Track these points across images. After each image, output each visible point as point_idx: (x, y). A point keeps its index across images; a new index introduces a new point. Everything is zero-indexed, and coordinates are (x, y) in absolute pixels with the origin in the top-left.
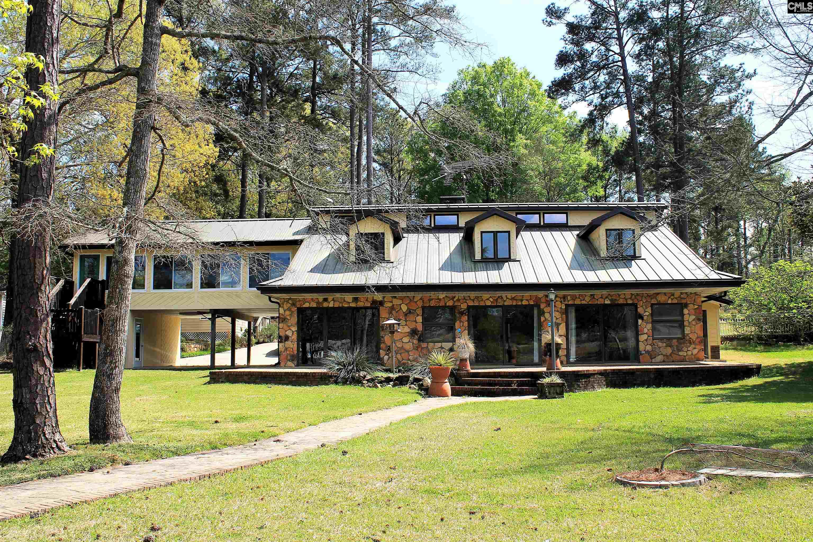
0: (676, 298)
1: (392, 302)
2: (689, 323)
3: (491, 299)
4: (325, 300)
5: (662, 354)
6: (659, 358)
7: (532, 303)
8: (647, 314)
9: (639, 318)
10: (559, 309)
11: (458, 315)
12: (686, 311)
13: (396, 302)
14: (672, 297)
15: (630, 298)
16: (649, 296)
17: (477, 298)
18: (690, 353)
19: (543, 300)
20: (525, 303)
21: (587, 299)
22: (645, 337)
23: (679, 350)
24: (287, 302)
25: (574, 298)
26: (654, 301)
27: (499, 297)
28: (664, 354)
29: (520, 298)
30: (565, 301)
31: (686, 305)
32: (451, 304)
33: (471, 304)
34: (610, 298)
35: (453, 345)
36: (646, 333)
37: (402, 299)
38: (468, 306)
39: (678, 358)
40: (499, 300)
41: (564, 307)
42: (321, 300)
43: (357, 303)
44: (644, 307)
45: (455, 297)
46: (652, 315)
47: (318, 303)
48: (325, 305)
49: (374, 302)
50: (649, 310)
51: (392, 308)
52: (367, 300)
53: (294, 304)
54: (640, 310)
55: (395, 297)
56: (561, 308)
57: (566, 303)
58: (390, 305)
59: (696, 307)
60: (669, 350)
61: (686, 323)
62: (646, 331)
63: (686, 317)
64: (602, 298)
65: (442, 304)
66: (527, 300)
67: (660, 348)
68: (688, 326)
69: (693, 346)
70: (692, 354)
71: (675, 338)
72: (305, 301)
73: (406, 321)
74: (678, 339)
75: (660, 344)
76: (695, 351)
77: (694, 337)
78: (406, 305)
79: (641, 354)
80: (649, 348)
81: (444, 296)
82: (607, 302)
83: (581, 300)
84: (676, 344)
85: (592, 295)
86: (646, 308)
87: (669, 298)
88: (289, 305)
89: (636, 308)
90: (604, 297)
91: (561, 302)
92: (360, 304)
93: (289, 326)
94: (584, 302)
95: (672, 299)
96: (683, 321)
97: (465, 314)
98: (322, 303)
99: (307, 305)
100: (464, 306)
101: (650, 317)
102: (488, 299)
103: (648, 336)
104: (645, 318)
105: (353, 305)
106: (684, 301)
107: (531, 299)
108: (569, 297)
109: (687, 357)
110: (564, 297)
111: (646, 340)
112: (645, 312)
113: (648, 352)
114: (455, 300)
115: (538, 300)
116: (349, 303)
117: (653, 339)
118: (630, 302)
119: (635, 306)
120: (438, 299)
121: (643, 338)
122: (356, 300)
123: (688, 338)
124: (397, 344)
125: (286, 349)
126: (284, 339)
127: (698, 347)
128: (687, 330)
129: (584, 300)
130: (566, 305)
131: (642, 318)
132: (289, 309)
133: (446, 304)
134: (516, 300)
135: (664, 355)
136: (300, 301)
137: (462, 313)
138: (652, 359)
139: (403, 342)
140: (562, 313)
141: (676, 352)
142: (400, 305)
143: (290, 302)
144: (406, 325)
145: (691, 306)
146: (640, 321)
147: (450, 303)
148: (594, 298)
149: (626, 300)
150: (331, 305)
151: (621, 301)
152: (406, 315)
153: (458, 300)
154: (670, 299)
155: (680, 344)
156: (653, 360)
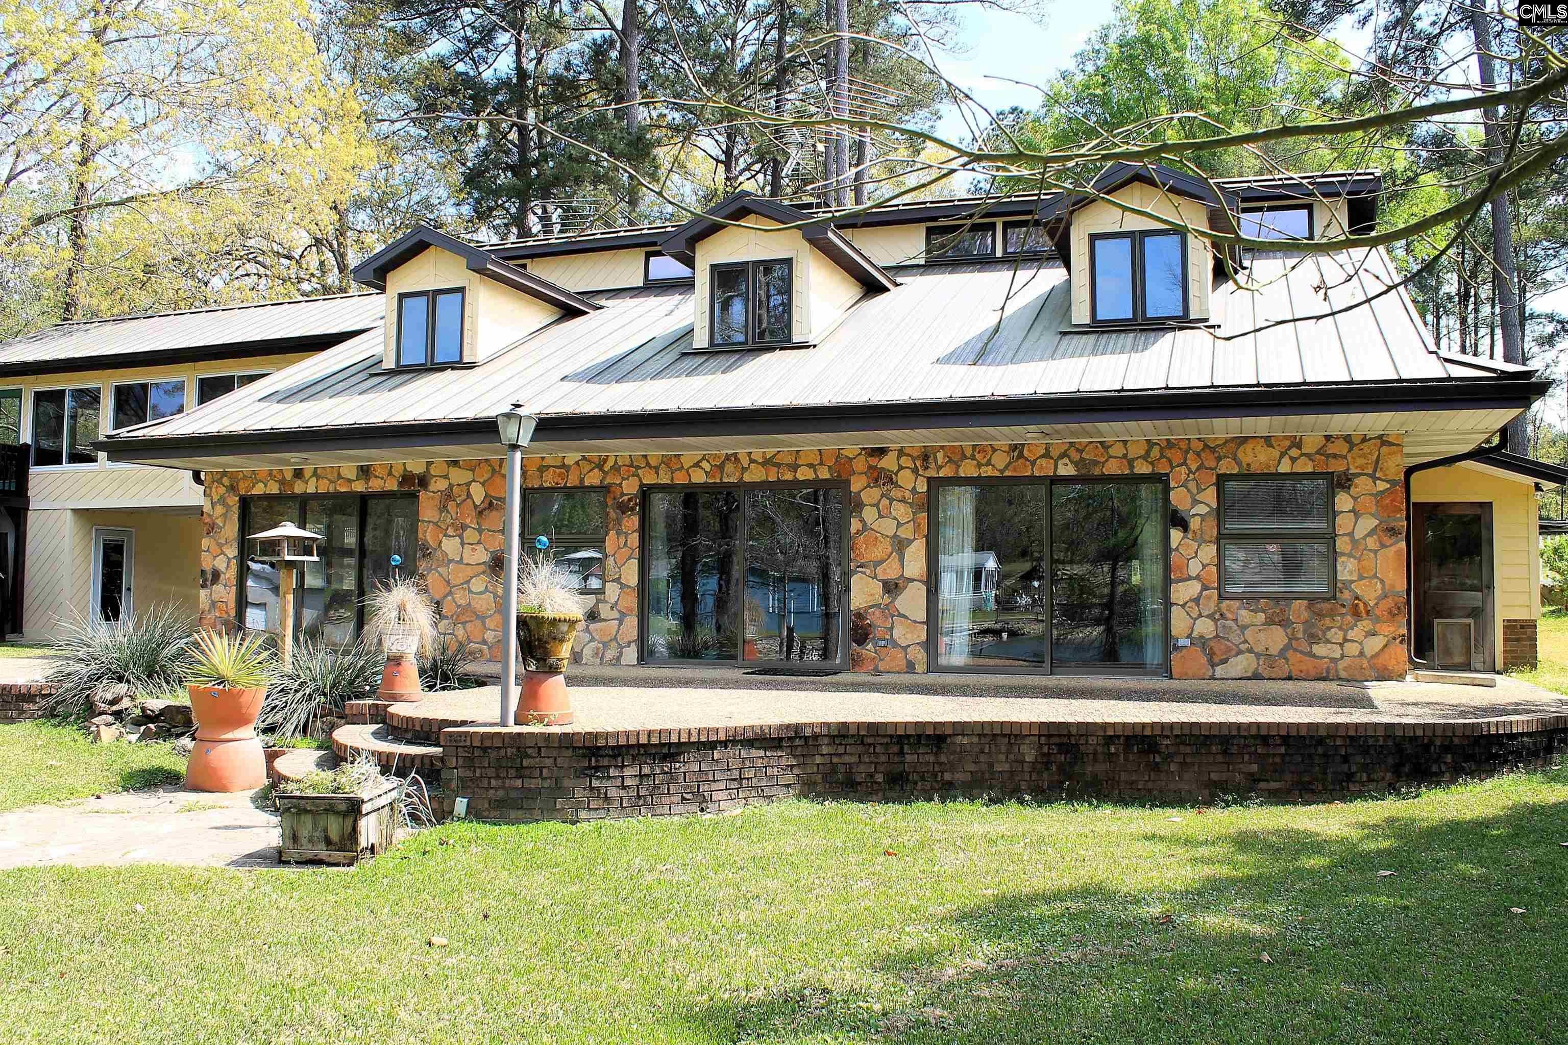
0: (1306, 455)
1: (446, 477)
2: (1354, 542)
3: (705, 465)
4: (298, 474)
5: (1250, 651)
6: (1240, 664)
7: (824, 474)
8: (1202, 509)
9: (1175, 525)
10: (908, 494)
11: (613, 515)
12: (1343, 501)
13: (458, 476)
14: (1294, 452)
15: (1146, 457)
16: (1213, 450)
17: (667, 461)
18: (1352, 649)
19: (860, 465)
20: (804, 474)
21: (1000, 460)
22: (1194, 588)
23: (1313, 638)
24: (219, 481)
25: (957, 456)
26: (1227, 467)
27: (727, 458)
28: (1259, 649)
29: (789, 459)
30: (927, 468)
31: (1343, 482)
32: (596, 482)
33: (649, 479)
34: (1076, 456)
35: (598, 601)
36: (1198, 577)
37: (472, 467)
38: (642, 485)
39: (1308, 665)
40: (729, 467)
41: (922, 487)
42: (289, 476)
43: (367, 480)
44: (1192, 485)
45: (605, 461)
46: (1221, 512)
47: (282, 482)
48: (299, 488)
49: (407, 478)
50: (1210, 496)
51: (449, 495)
52: (390, 474)
53: (233, 488)
54: (1178, 498)
55: (455, 463)
56: (914, 491)
57: (932, 473)
58: (442, 485)
59: (1382, 486)
60: (1276, 639)
61: (1342, 544)
62: (1195, 568)
63: (1343, 523)
64: (1047, 455)
65: (572, 481)
66: (811, 466)
67: (1244, 628)
68: (1350, 555)
69: (1365, 624)
70: (1362, 653)
71: (1299, 597)
72: (254, 478)
73: (480, 531)
74: (1312, 599)
75: (1245, 615)
76: (1374, 645)
77: (1369, 593)
78: (483, 484)
79: (1176, 648)
80: (1205, 627)
81: (577, 456)
82: (1066, 469)
83: (979, 465)
84: (1305, 615)
85: (1014, 447)
86: (1200, 490)
87: (1282, 455)
88: (222, 490)
89: (1167, 489)
90: (1055, 453)
91: (915, 471)
92: (376, 485)
93: (220, 546)
94: (987, 471)
95: (1293, 460)
96: (1333, 537)
97: (632, 509)
98: (291, 485)
99: (259, 490)
100: (630, 487)
101: (1212, 523)
102: (697, 465)
103: (1205, 588)
104: (1194, 524)
105: (359, 487)
106: (1336, 467)
107: (821, 464)
108: (940, 455)
109: (1341, 665)
110: (926, 456)
111: (1197, 600)
112: (1195, 502)
113: (1201, 642)
114: (607, 468)
115: (842, 463)
116: (350, 481)
117: (1221, 598)
118: (1143, 468)
119: (1161, 481)
120: (563, 466)
121: (1182, 592)
122: (365, 472)
123: (1347, 595)
124: (457, 596)
125: (213, 604)
126: (209, 577)
127: (1388, 629)
128: (1346, 569)
129: (989, 463)
130: (929, 479)
131: (1182, 523)
132: (222, 501)
133: (582, 480)
134: (778, 465)
135: (1258, 656)
136: (245, 478)
137: (623, 508)
138: (1213, 665)
139: (470, 591)
140: (916, 507)
141: (1304, 647)
142: (468, 484)
143: (226, 481)
144: (479, 543)
145: (1362, 484)
146: (1176, 535)
147: (593, 479)
148: (1021, 455)
149: (1131, 463)
150: (311, 489)
151: (1113, 468)
152: (480, 513)
153: (616, 468)
154: (1286, 461)
155: (1320, 615)
156: (1219, 671)
